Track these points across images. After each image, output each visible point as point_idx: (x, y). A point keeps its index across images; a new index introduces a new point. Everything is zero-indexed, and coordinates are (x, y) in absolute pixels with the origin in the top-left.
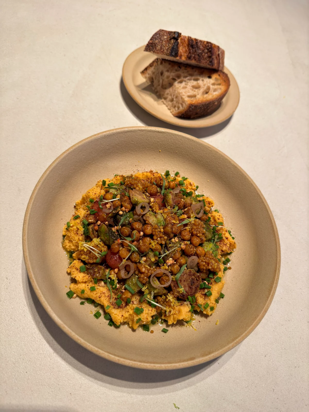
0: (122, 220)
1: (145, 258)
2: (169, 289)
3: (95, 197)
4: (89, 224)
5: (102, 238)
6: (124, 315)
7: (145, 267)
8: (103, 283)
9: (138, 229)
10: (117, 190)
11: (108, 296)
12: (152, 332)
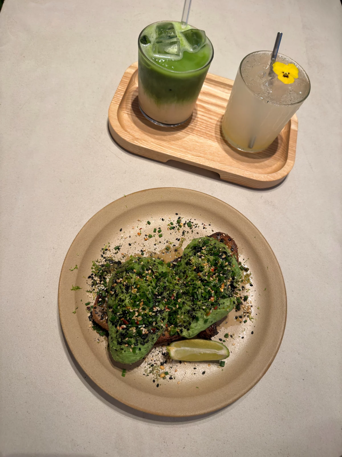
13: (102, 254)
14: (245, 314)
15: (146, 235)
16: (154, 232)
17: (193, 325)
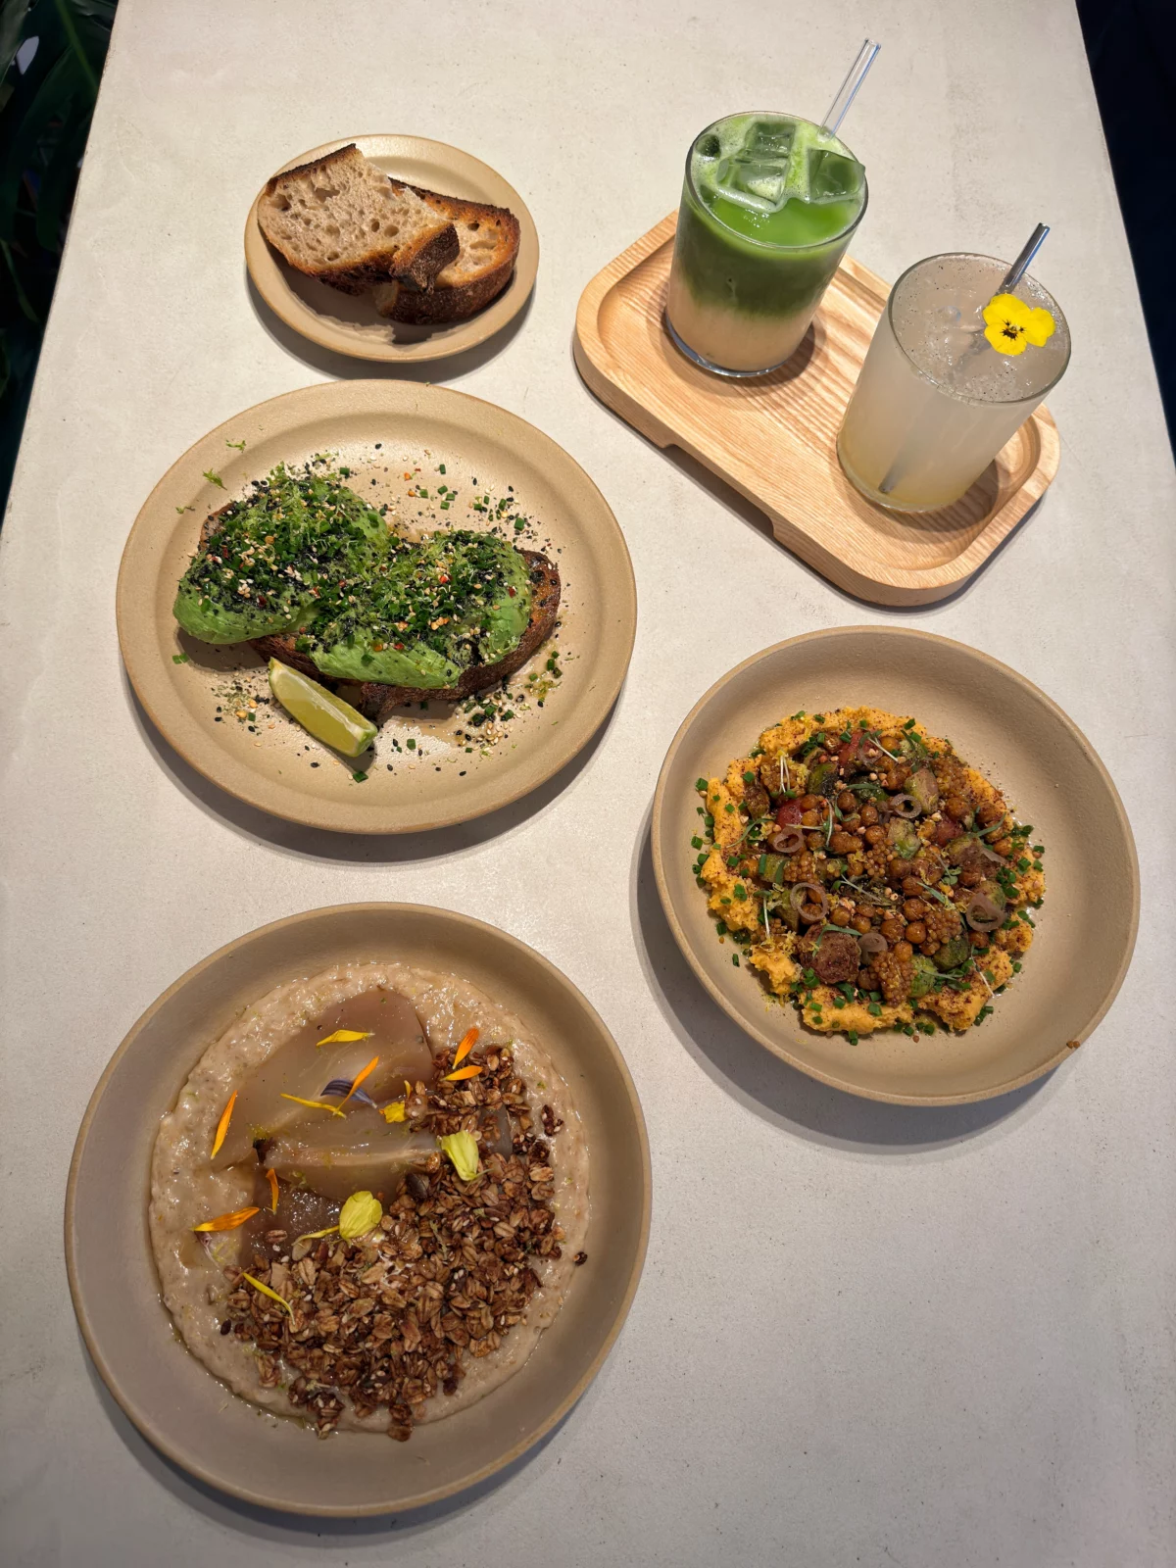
0: (864, 785)
1: (825, 857)
2: (802, 928)
3: (874, 725)
4: (822, 745)
5: (814, 775)
6: (721, 875)
7: (810, 864)
8: (746, 819)
9: (865, 817)
10: (911, 751)
11: (732, 839)
12: (722, 942)
13: (310, 464)
14: (480, 739)
15: (418, 487)
16: (439, 492)
17: (339, 648)
